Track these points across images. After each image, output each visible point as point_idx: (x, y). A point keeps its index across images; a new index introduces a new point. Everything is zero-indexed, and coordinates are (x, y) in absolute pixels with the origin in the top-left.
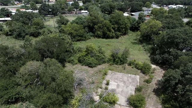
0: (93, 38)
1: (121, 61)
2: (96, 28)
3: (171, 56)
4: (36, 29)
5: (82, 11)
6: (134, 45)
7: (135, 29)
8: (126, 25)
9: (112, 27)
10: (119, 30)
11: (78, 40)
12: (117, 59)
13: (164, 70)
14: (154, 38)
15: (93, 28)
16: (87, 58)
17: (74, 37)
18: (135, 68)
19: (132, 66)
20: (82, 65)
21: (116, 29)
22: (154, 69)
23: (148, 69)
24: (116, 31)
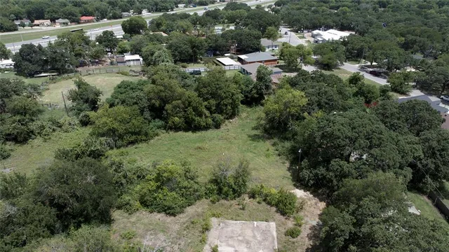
0: (164, 131)
1: (234, 191)
2: (169, 111)
4: (22, 124)
6: (255, 144)
7: (253, 99)
8: (234, 97)
9: (205, 106)
10: (219, 110)
11: (132, 143)
12: (225, 189)
15: (162, 108)
17: (121, 137)
18: (264, 203)
19: (258, 199)
20: (151, 212)
21: (214, 108)
23: (290, 204)
24: (214, 113)
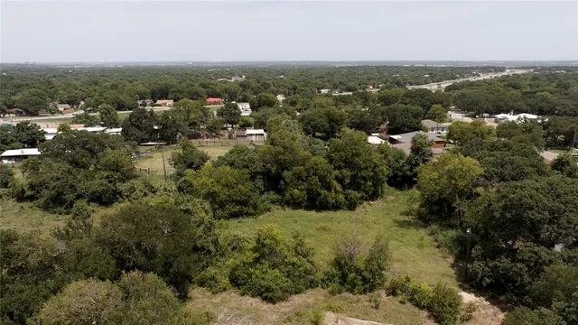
0: (279, 207)
1: (365, 280)
2: (288, 180)
3: (519, 265)
4: (110, 182)
5: (249, 131)
6: (404, 231)
7: (403, 180)
8: (377, 169)
9: (336, 176)
10: (355, 184)
11: (235, 215)
12: (352, 276)
13: (503, 310)
14: (461, 209)
15: (278, 177)
16: (258, 272)
17: (222, 205)
18: (408, 304)
19: (400, 298)
20: (243, 295)
21: (348, 181)
22: (471, 308)
23: (450, 305)
24: (348, 189)
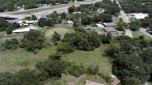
0: (77, 50)
1: (94, 73)
3: (123, 73)
4: (41, 45)
5: (69, 22)
6: (103, 58)
7: (105, 42)
8: (99, 42)
12: (92, 72)
13: (119, 80)
16: (74, 72)
17: (65, 51)
18: (102, 78)
20: (71, 75)
21: (92, 45)
23: (109, 80)
